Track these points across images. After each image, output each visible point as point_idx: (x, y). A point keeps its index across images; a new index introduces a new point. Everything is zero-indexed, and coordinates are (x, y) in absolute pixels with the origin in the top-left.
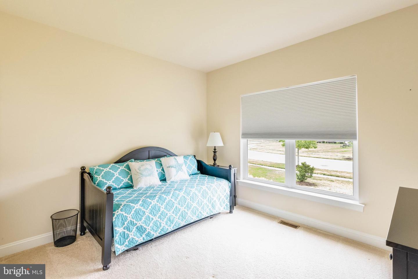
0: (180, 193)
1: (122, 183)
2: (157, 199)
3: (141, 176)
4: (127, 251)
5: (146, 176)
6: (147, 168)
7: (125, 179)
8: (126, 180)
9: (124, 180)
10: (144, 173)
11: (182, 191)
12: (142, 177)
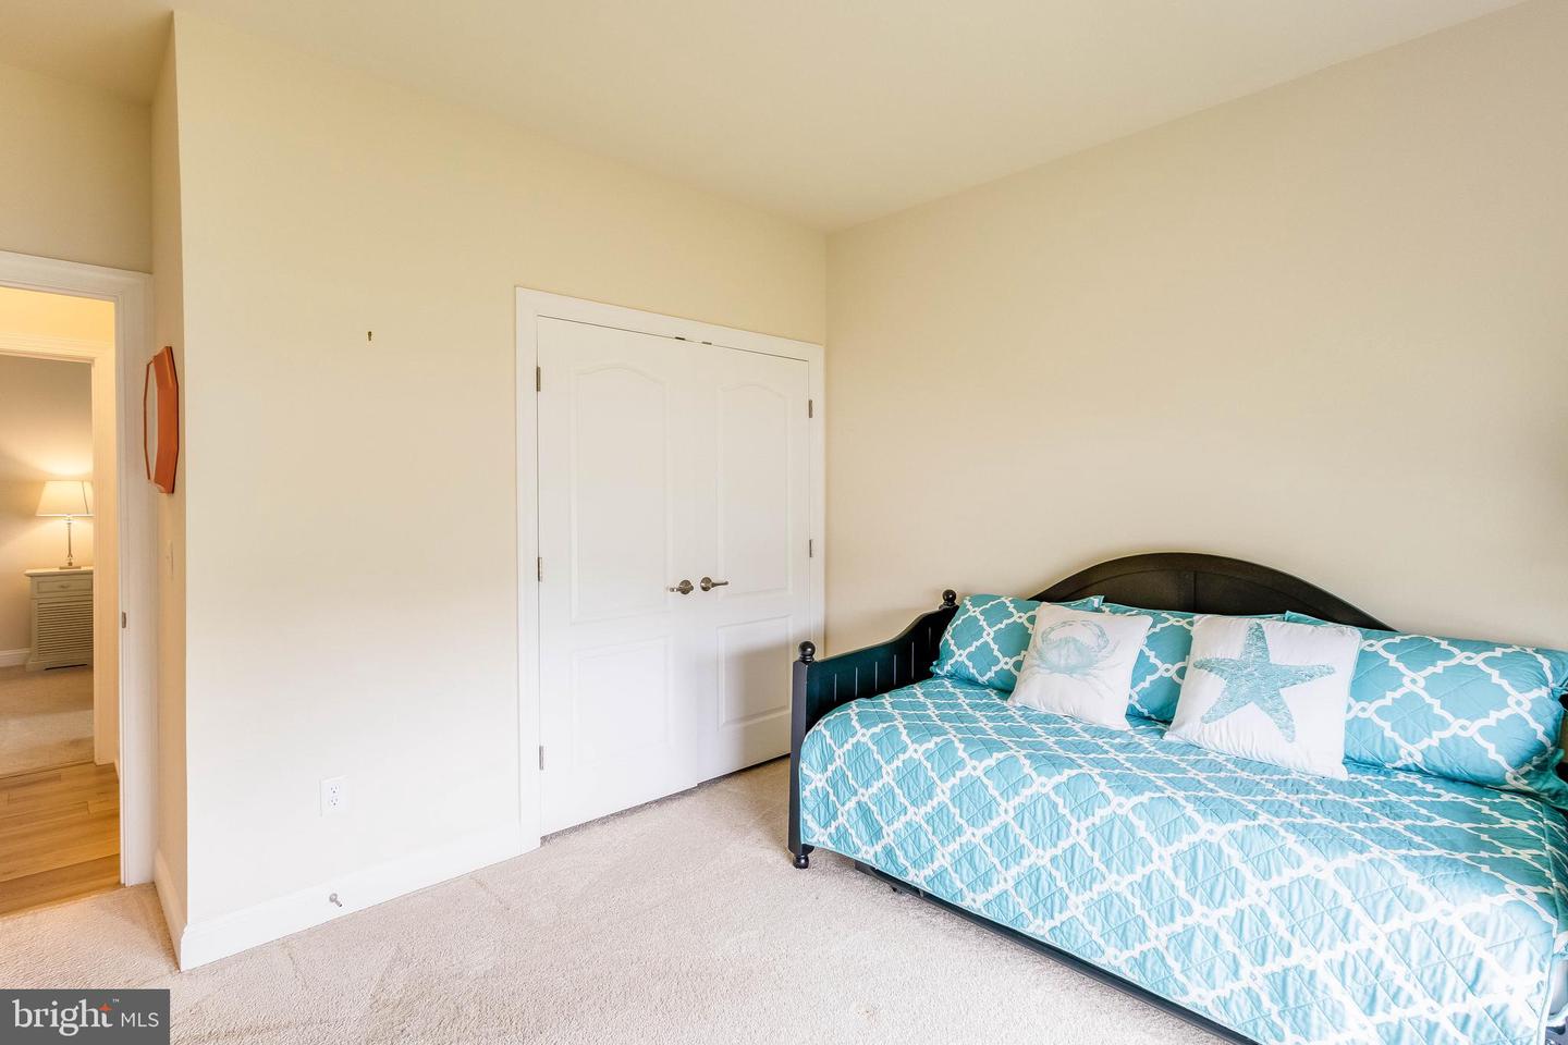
0: (1034, 775)
1: (994, 669)
2: (931, 745)
3: (1037, 662)
4: (860, 867)
5: (1054, 669)
6: (1074, 639)
7: (1007, 659)
8: (1006, 663)
9: (1003, 660)
10: (1053, 656)
11: (1052, 775)
12: (1038, 666)
